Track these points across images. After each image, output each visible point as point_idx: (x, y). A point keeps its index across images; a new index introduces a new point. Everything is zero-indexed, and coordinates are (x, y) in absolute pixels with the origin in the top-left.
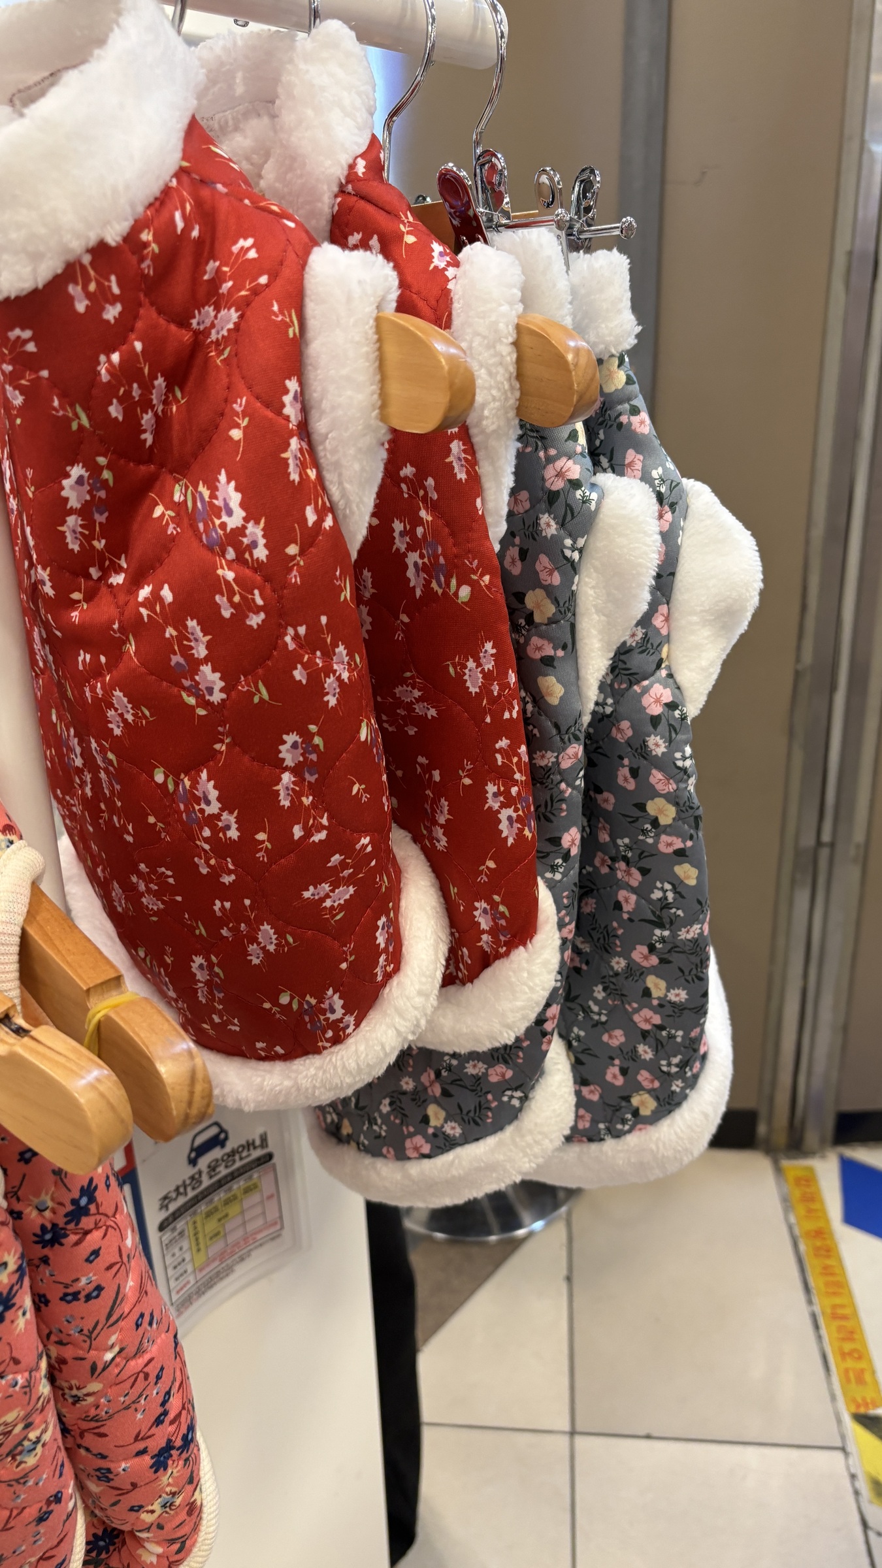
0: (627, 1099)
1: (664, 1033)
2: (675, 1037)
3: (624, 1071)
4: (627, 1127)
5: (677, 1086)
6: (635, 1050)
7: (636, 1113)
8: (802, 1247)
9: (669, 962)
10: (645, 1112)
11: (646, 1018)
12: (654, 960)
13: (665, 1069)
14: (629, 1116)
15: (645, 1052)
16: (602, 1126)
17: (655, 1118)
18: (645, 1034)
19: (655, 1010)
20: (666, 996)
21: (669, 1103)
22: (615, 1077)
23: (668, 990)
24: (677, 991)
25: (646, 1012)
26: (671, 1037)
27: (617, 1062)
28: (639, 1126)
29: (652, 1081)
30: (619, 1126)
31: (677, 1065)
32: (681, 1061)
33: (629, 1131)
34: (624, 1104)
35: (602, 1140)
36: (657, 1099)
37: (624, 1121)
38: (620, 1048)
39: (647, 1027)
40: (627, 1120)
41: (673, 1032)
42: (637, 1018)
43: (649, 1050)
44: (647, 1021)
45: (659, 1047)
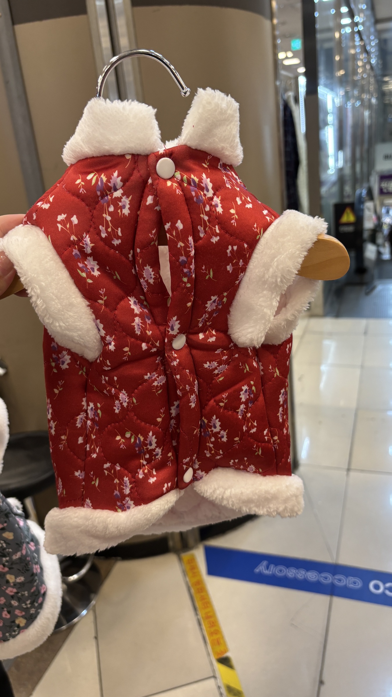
0: (14, 622)
1: (20, 594)
2: (24, 594)
3: (9, 612)
4: (17, 633)
5: (33, 611)
6: (10, 603)
7: (18, 626)
8: (193, 591)
9: (12, 568)
10: (22, 625)
11: (11, 591)
12: (6, 569)
13: (25, 607)
14: (16, 628)
15: (15, 603)
16: (7, 634)
17: (27, 626)
18: (12, 597)
19: (13, 587)
20: (16, 581)
21: (31, 619)
22: (6, 615)
23: (16, 578)
24: (19, 578)
25: (10, 589)
26: (23, 595)
27: (5, 609)
28: (21, 631)
29: (21, 613)
30: (13, 633)
31: (30, 604)
32: (31, 602)
33: (19, 633)
34: (13, 624)
35: (8, 640)
36: (25, 618)
37: (15, 631)
38: (5, 604)
39: (12, 594)
40: (16, 630)
41: (23, 593)
42: (7, 591)
43: (16, 602)
44: (11, 592)
45: (19, 600)
